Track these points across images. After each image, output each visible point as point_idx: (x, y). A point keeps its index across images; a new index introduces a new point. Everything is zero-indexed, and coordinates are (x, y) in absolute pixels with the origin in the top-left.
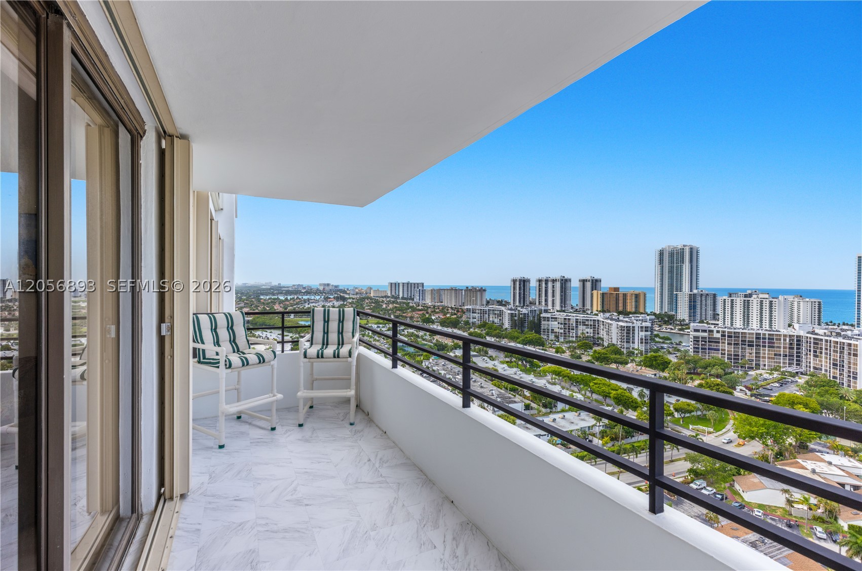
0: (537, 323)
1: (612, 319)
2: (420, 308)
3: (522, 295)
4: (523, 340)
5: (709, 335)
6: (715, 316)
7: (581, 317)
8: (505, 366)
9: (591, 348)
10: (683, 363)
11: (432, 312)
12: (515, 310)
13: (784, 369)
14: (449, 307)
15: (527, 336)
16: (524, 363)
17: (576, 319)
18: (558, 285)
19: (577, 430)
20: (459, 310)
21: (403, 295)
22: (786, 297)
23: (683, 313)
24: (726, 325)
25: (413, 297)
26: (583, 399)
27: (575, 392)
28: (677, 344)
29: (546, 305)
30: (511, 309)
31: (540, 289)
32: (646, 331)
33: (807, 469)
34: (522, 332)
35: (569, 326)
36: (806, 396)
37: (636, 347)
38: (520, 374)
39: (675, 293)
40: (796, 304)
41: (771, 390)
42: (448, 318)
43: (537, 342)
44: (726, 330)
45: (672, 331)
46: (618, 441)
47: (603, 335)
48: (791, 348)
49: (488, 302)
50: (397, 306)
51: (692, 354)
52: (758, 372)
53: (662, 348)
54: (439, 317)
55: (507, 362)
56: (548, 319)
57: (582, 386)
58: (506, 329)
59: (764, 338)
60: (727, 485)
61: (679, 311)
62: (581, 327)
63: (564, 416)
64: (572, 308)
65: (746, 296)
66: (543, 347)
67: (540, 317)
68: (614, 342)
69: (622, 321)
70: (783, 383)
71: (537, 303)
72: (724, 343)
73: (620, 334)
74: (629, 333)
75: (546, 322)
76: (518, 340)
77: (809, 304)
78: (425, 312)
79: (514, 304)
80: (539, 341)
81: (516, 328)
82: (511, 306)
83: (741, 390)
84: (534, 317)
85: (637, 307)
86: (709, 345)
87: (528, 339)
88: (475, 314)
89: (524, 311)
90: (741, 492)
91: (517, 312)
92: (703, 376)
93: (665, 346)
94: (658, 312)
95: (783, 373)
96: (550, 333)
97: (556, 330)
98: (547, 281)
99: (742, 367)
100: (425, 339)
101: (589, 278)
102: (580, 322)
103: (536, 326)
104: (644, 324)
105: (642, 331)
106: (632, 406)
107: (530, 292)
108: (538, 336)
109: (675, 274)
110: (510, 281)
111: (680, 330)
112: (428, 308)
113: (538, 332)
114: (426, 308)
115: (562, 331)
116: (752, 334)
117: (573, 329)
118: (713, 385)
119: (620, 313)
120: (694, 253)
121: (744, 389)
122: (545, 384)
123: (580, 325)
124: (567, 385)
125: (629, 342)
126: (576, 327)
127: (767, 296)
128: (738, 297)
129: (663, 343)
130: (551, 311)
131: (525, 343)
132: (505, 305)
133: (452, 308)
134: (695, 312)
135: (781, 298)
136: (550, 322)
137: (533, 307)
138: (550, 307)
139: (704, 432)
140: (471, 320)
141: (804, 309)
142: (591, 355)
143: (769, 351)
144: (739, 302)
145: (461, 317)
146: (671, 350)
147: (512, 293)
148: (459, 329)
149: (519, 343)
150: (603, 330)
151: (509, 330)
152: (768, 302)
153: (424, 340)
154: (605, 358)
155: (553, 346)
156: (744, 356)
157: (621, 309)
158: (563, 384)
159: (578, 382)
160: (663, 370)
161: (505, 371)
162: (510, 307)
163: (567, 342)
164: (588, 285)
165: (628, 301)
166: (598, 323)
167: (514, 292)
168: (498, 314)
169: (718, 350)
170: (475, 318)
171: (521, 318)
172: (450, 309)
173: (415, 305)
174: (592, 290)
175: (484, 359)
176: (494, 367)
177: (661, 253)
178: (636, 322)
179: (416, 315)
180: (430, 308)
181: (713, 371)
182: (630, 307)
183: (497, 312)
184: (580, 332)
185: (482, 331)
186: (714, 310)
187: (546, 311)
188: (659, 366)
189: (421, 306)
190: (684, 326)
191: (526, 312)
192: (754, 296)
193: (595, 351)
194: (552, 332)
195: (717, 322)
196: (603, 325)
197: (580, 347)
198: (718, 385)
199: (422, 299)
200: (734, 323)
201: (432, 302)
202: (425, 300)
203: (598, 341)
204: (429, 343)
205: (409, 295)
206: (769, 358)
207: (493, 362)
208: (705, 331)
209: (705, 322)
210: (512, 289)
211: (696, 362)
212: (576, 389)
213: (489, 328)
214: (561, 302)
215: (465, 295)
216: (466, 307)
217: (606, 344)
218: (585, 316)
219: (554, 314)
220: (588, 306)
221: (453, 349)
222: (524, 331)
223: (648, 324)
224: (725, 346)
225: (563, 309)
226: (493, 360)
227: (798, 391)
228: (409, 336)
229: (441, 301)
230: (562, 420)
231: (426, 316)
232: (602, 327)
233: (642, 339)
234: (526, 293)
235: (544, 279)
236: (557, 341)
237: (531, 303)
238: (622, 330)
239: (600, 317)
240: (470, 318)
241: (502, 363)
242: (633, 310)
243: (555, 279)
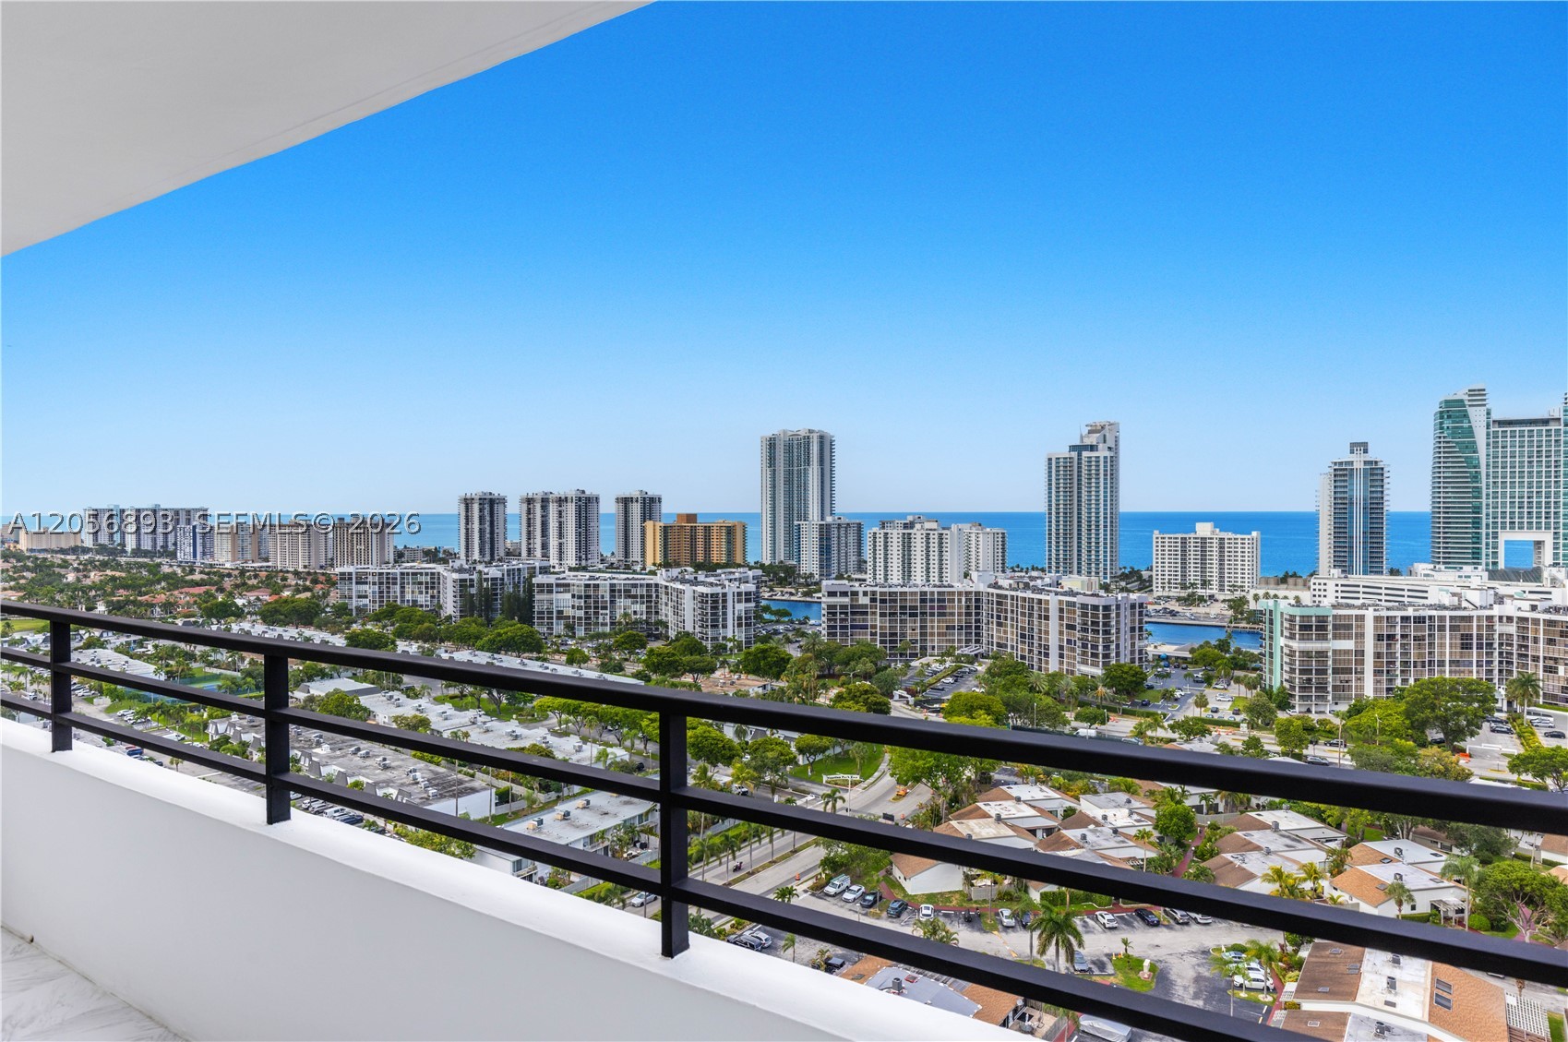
0: (524, 599)
1: (683, 581)
2: (197, 577)
3: (488, 536)
4: (492, 642)
5: (852, 600)
6: (861, 566)
7: (621, 579)
8: (447, 707)
9: (643, 646)
10: (810, 659)
11: (237, 586)
12: (469, 571)
13: (959, 652)
14: (288, 572)
15: (502, 632)
16: (495, 694)
17: (612, 585)
18: (571, 510)
19: (615, 827)
20: (318, 578)
21: (139, 544)
22: (960, 526)
23: (809, 563)
24: (878, 581)
25: (171, 548)
26: (627, 758)
27: (611, 746)
28: (801, 623)
29: (545, 555)
30: (460, 570)
31: (529, 519)
32: (748, 601)
33: (990, 817)
34: (489, 621)
35: (596, 602)
36: (989, 694)
37: (730, 635)
38: (485, 723)
39: (796, 523)
40: (973, 536)
41: (943, 690)
42: (286, 601)
43: (524, 642)
44: (877, 589)
45: (793, 598)
46: (698, 834)
47: (666, 616)
48: (968, 614)
49: (399, 556)
50: (117, 574)
51: (825, 639)
52: (924, 660)
53: (776, 632)
54: (258, 599)
55: (452, 697)
56: (548, 588)
57: (625, 730)
58: (450, 617)
59: (932, 601)
60: (883, 873)
61: (803, 557)
62: (622, 602)
63: (588, 802)
64: (603, 561)
65: (906, 526)
66: (539, 652)
67: (531, 585)
68: (689, 628)
69: (703, 583)
70: (958, 675)
71: (524, 553)
72: (874, 613)
73: (699, 611)
74: (716, 608)
75: (545, 596)
76: (479, 643)
77: (991, 536)
78: (214, 588)
79: (467, 556)
80: (529, 640)
81: (472, 615)
82: (461, 562)
83: (901, 696)
84: (516, 586)
85: (730, 553)
86: (853, 620)
87: (504, 637)
88: (366, 587)
89: (493, 572)
90: (902, 881)
91: (475, 576)
92: (843, 678)
93: (781, 628)
94: (767, 563)
95: (958, 659)
96: (554, 621)
97: (569, 612)
98: (545, 502)
99: (901, 655)
100: (216, 661)
101: (635, 494)
102: (620, 591)
103: (522, 607)
104: (744, 588)
105: (739, 601)
106: (723, 756)
107: (505, 529)
108: (526, 628)
109: (795, 485)
110: (456, 502)
111: (805, 594)
112: (222, 576)
113: (527, 618)
114: (216, 577)
115: (581, 613)
116: (916, 593)
117: (605, 608)
118: (858, 694)
119: (698, 567)
120: (826, 444)
121: (905, 694)
122: (545, 738)
123: (620, 597)
124: (593, 733)
125: (716, 626)
126: (612, 602)
127: (934, 525)
128: (894, 528)
129: (778, 622)
130: (556, 570)
131: (497, 647)
132: (445, 561)
133: (296, 573)
134: (829, 559)
135: (954, 527)
136: (554, 596)
137: (514, 562)
138: (553, 561)
139: (845, 783)
140: (354, 603)
141: (984, 545)
142: (644, 661)
143: (939, 622)
144: (896, 534)
145: (325, 595)
146: (790, 634)
147: (463, 531)
148: (319, 627)
149: (482, 649)
150: (666, 604)
151: (456, 621)
152: (936, 536)
153: (210, 664)
154: (671, 663)
155: (562, 648)
156: (904, 635)
157: (700, 558)
158: (585, 730)
159: (617, 722)
160: (777, 677)
161: (446, 719)
162: (457, 564)
163: (592, 638)
164: (636, 509)
165: (714, 542)
166: (657, 591)
167: (467, 529)
168: (427, 583)
169: (866, 627)
170: (365, 597)
171: (487, 589)
172: (290, 576)
173: (179, 571)
174: (644, 520)
175: (391, 697)
176: (418, 713)
177: (772, 444)
178: (730, 584)
179: (182, 597)
180: (229, 575)
181: (860, 668)
182: (718, 555)
183: (423, 579)
184: (619, 613)
185: (384, 627)
186: (859, 553)
187: (545, 570)
188: (771, 668)
189: (201, 572)
190: (811, 586)
191: (499, 575)
192: (918, 526)
193: (652, 650)
194: (558, 618)
195: (863, 576)
196: (667, 594)
197: (619, 646)
198: (866, 692)
199: (204, 554)
200: (889, 577)
201: (233, 560)
202: (212, 556)
203: (657, 629)
204: (228, 672)
205: (160, 542)
206: (939, 634)
207: (416, 703)
208: (844, 594)
209: (845, 576)
210: (463, 521)
211: (831, 654)
212: (612, 738)
213: (403, 620)
214: (579, 549)
215: (335, 538)
216: (338, 570)
217: (672, 634)
218: (630, 576)
219: (562, 576)
220: (635, 555)
221: (302, 681)
222: (493, 619)
223: (751, 587)
224: (876, 620)
225: (584, 563)
226: (416, 696)
227: (977, 687)
228: (161, 659)
229: (263, 556)
230: (586, 811)
231: (215, 598)
232: (664, 598)
233: (740, 618)
234: (496, 531)
235: (539, 497)
236: (570, 637)
237: (508, 553)
238: (702, 602)
239: (661, 578)
240: (351, 598)
241: (439, 701)
242: (724, 560)
243: (563, 497)
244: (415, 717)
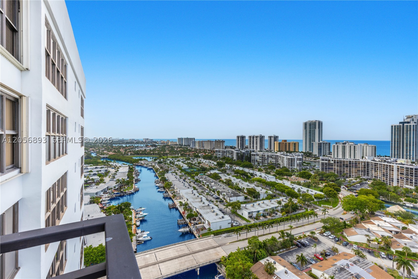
0: (249, 157)
1: (284, 155)
2: (193, 150)
3: (242, 144)
4: (243, 165)
5: (328, 162)
6: (330, 153)
7: (270, 154)
8: (235, 178)
9: (275, 169)
10: (317, 175)
11: (199, 152)
12: (239, 151)
13: (362, 177)
15: (245, 163)
16: (244, 176)
17: (268, 155)
18: (259, 139)
19: (270, 209)
20: (212, 151)
21: (185, 144)
22: (361, 144)
23: (315, 152)
24: (335, 157)
25: (189, 145)
26: (272, 193)
27: (268, 190)
28: (313, 166)
29: (253, 148)
30: (237, 151)
31: (250, 141)
32: (300, 160)
33: (375, 224)
34: (242, 161)
35: (264, 159)
36: (373, 190)
37: (295, 168)
38: (242, 182)
39: (312, 142)
40: (365, 147)
41: (356, 187)
42: (207, 155)
43: (249, 166)
44: (336, 159)
45: (311, 160)
46: (289, 214)
47: (280, 162)
48: (365, 168)
49: (226, 147)
50: (182, 149)
51: (321, 171)
52: (351, 179)
53: (307, 168)
54: (202, 155)
55: (236, 176)
56: (254, 155)
57: (271, 187)
58: (235, 160)
59: (353, 163)
60: (340, 234)
61: (314, 151)
62: (270, 159)
63: (264, 202)
64: (265, 150)
65: (343, 144)
66: (252, 168)
67: (251, 154)
68: (285, 165)
69: (289, 156)
70: (361, 184)
71: (249, 148)
72: (335, 166)
73: (288, 162)
74: (292, 162)
75: (254, 157)
76: (241, 165)
77: (371, 147)
78: (196, 152)
79: (238, 148)
80: (251, 166)
81: (239, 160)
83: (343, 187)
84: (248, 154)
85: (295, 149)
86: (329, 167)
87: (245, 165)
88: (220, 153)
89: (243, 151)
90: (347, 237)
91: (240, 152)
92: (326, 181)
93: (308, 167)
94: (304, 152)
95: (361, 179)
97: (259, 160)
99: (343, 177)
101: (273, 135)
102: (269, 156)
103: (249, 159)
104: (299, 157)
105: (298, 160)
106: (295, 196)
107: (245, 143)
108: (250, 163)
109: (312, 133)
110: (236, 137)
111: (314, 159)
112: (197, 150)
113: (250, 161)
114: (196, 150)
115: (261, 161)
116: (348, 161)
117: (266, 160)
118: (331, 186)
119: (287, 152)
120: (320, 124)
121: (345, 187)
122: (254, 187)
123: (269, 158)
124: (264, 187)
125: (292, 166)
126: (268, 159)
127: (353, 144)
128: (340, 144)
129: (307, 166)
130: (256, 151)
131: (244, 166)
132: (234, 149)
133: (208, 150)
134: (321, 151)
135: (359, 144)
136: (255, 157)
137: (247, 150)
138: (255, 149)
139: (328, 208)
140: (218, 156)
141: (369, 149)
142: (275, 172)
143: (355, 169)
144: (340, 146)
145: (213, 154)
146: (311, 169)
147: (237, 143)
148: (212, 160)
149: (241, 167)
150: (280, 160)
151: (236, 161)
152: (353, 147)
153: (195, 166)
154: (281, 173)
155: (257, 168)
156: (344, 172)
157: (287, 150)
158: (262, 186)
159: (269, 185)
160: (308, 179)
161: (234, 181)
162: (236, 149)
163: (263, 166)
164: (273, 139)
165: (291, 146)
166: (278, 157)
169: (333, 169)
170: (220, 155)
171: (242, 155)
173: (191, 149)
174: (274, 141)
175: (225, 175)
177: (306, 124)
178: (295, 156)
179: (191, 153)
181: (331, 179)
182: (292, 149)
183: (230, 152)
184: (269, 161)
185: (223, 161)
186: (329, 150)
187: (253, 151)
188: (306, 177)
190: (316, 158)
191: (244, 152)
192: (347, 144)
193: (277, 170)
194: (256, 161)
195: (331, 156)
196: (280, 158)
197: (269, 168)
198: (334, 185)
199: (194, 146)
200: (339, 157)
201: (199, 147)
202: (196, 147)
203: (278, 165)
205: (188, 144)
206: (355, 172)
208: (326, 160)
209: (326, 156)
210: (237, 141)
211: (323, 175)
212: (268, 188)
213: (226, 160)
214: (260, 147)
215: (215, 144)
216: (215, 150)
217: (281, 167)
218: (272, 153)
219: (257, 153)
220: (272, 149)
221: (209, 170)
222: (243, 161)
223: (301, 157)
224: (335, 167)
225: (261, 150)
226: (229, 175)
227: (368, 187)
228: (188, 165)
229: (203, 147)
230: (263, 204)
231: (196, 154)
232: (279, 159)
233: (298, 164)
235: (252, 136)
236: (259, 166)
237: (246, 147)
238: (289, 160)
239: (279, 154)
241: (233, 176)
242: (293, 151)
243: (257, 136)
244: (229, 179)
